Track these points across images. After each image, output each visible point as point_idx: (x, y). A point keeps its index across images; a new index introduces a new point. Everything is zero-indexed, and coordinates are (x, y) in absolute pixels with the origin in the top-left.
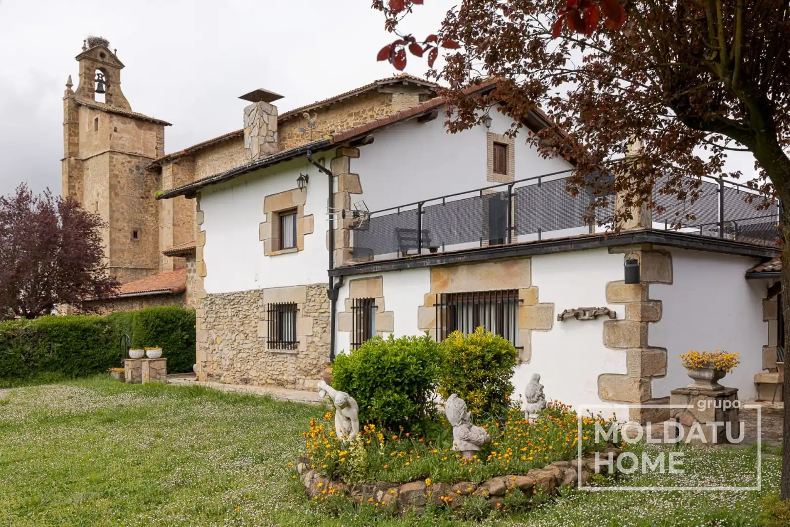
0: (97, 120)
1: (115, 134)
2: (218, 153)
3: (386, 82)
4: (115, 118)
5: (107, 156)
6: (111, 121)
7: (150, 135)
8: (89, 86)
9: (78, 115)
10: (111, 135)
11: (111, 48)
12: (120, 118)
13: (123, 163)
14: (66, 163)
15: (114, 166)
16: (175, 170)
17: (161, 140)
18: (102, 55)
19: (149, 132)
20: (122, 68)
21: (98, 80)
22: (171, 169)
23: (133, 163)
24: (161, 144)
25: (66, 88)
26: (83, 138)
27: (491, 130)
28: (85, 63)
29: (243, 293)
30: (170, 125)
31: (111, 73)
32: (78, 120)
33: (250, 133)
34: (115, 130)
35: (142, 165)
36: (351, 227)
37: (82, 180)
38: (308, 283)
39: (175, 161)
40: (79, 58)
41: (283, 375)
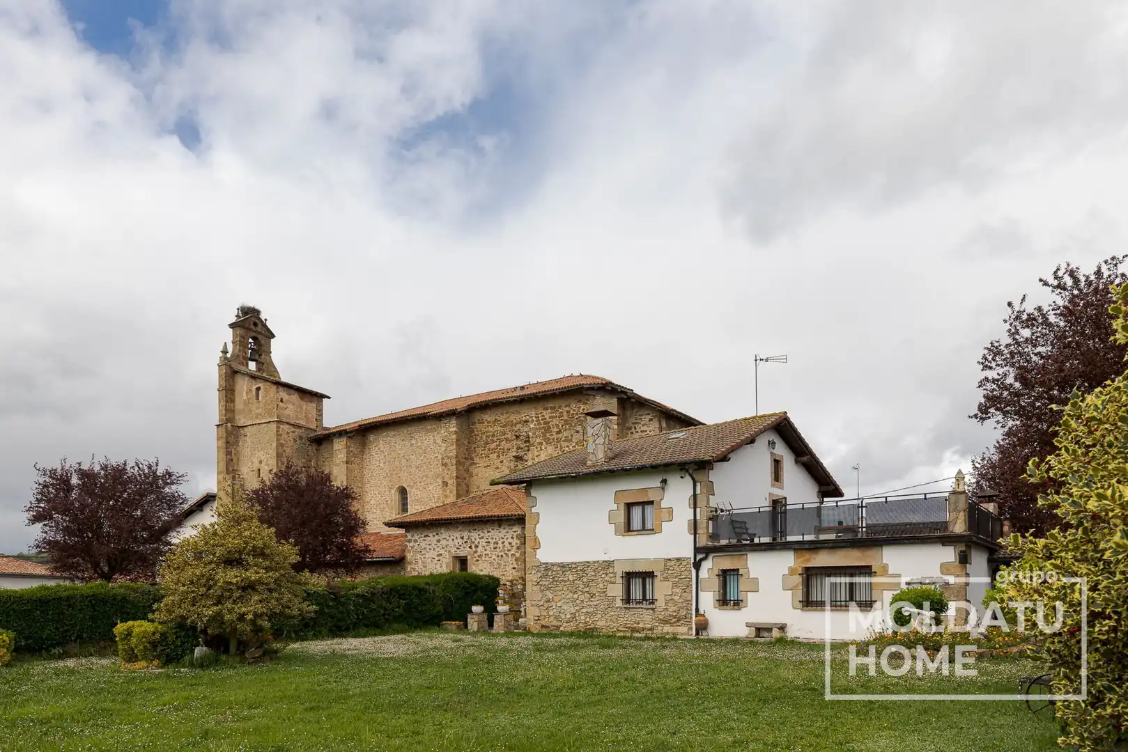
0: (258, 389)
1: (281, 404)
2: (394, 430)
3: (591, 386)
4: (281, 389)
5: (274, 426)
6: (277, 392)
7: (311, 407)
8: (244, 354)
9: (234, 382)
10: (278, 405)
11: (263, 317)
12: (285, 389)
13: (288, 433)
14: (223, 430)
15: (281, 435)
16: (349, 444)
17: (320, 411)
18: (255, 324)
19: (310, 404)
20: (273, 338)
21: (251, 349)
22: (345, 442)
23: (296, 433)
24: (320, 416)
25: (221, 355)
26: (239, 404)
27: (775, 451)
28: (239, 331)
29: (589, 562)
30: (329, 398)
31: (263, 342)
32: (234, 386)
33: (594, 441)
34: (282, 401)
35: (304, 436)
36: (710, 519)
37: (238, 446)
38: (666, 557)
39: (350, 435)
40: (232, 326)
41: (638, 624)
